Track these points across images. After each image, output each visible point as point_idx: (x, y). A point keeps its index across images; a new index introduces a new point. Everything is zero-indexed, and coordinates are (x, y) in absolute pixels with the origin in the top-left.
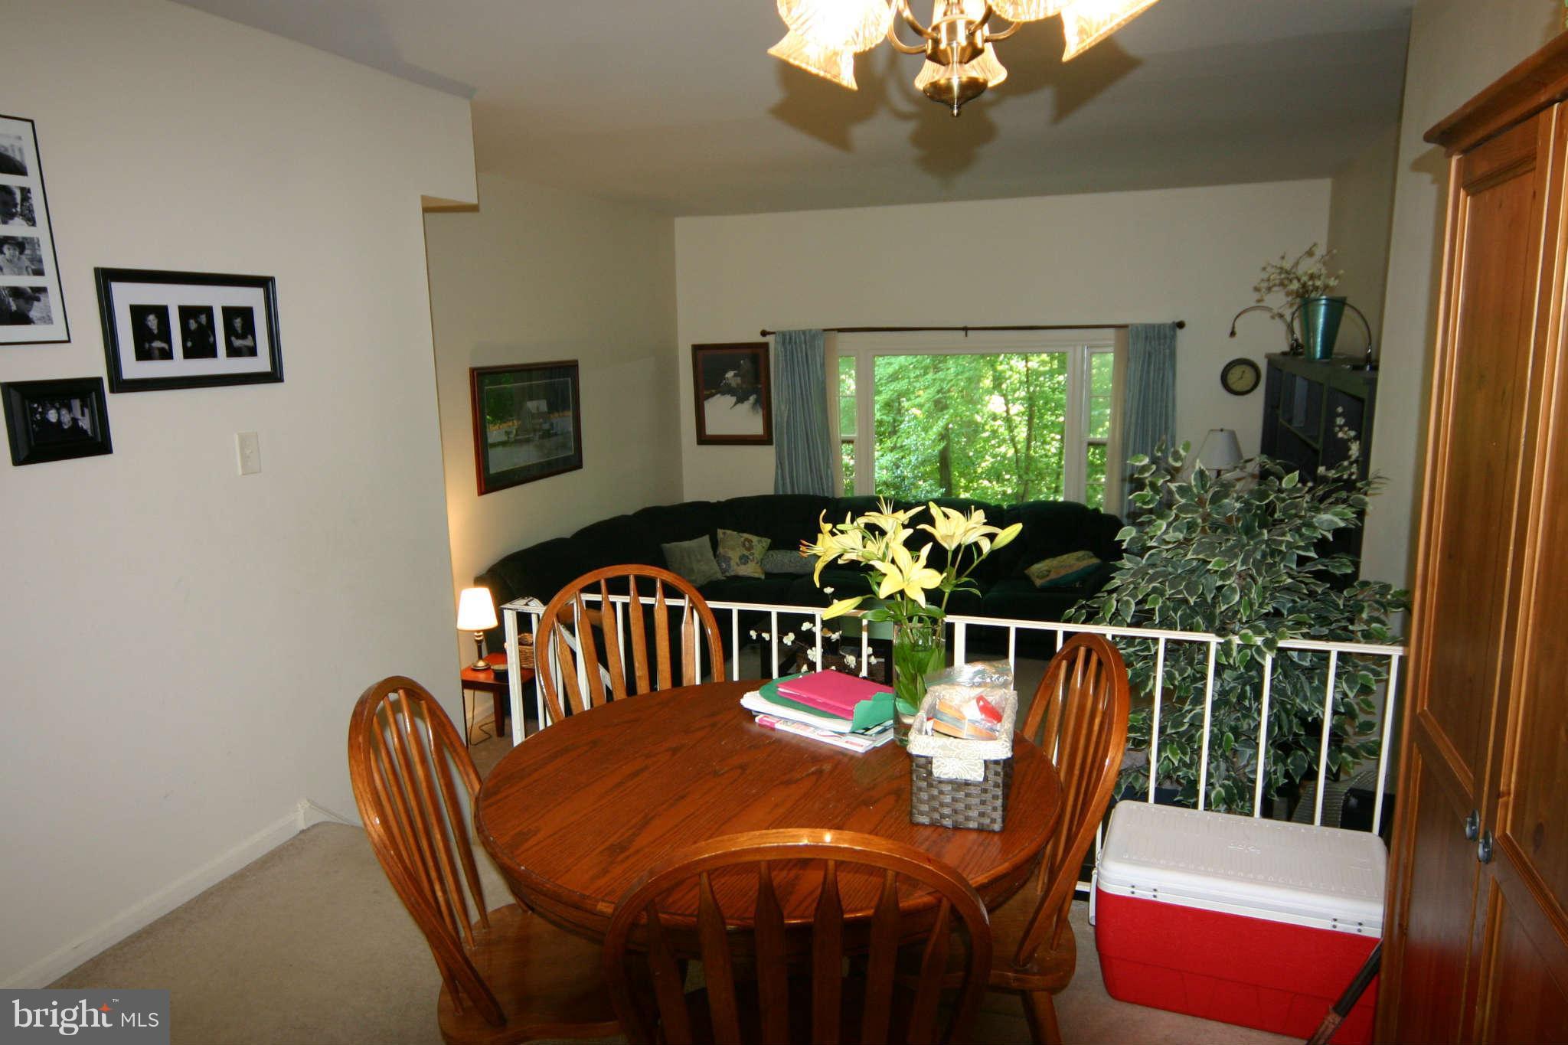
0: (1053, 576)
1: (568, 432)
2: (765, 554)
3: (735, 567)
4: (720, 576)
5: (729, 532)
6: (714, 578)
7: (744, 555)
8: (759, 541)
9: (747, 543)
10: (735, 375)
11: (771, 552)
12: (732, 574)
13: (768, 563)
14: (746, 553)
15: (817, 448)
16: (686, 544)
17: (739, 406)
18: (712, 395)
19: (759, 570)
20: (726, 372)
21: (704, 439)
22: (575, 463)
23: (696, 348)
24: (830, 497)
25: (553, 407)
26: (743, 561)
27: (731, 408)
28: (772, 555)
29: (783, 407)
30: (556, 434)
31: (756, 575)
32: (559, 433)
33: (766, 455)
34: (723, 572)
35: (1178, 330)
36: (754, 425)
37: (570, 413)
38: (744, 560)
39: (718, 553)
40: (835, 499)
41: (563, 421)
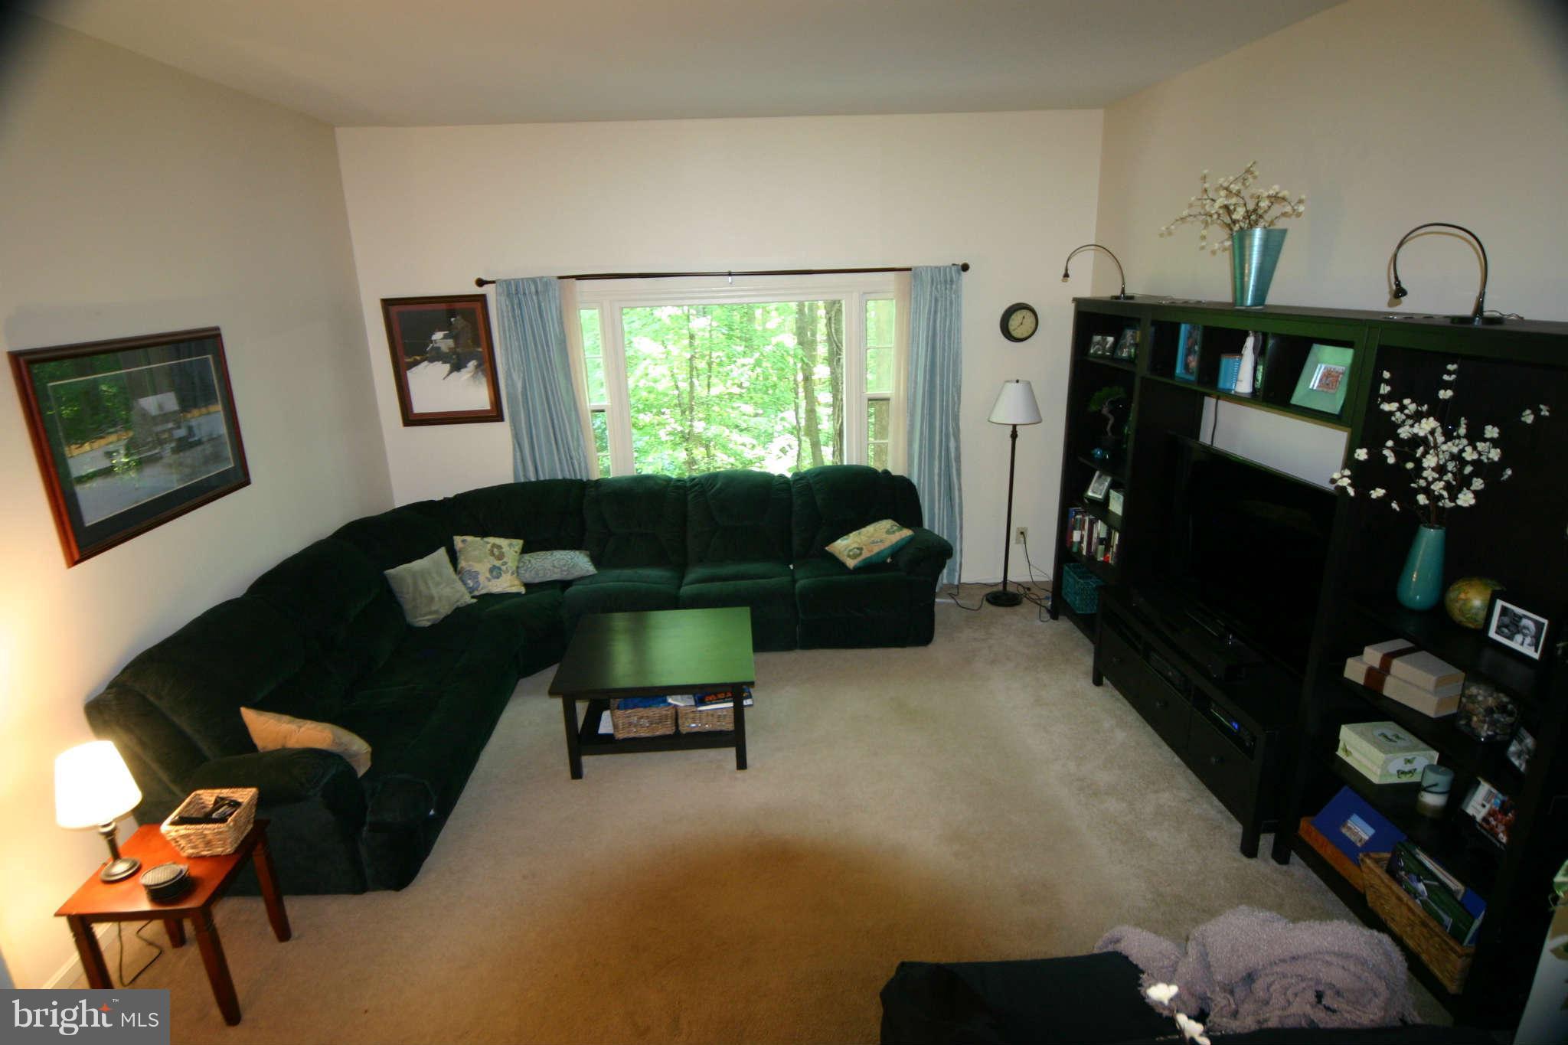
0: (866, 554)
1: (220, 436)
2: (519, 561)
3: (487, 583)
4: (468, 600)
5: (469, 538)
6: (460, 604)
7: (494, 566)
8: (510, 545)
9: (495, 550)
10: (445, 337)
11: (527, 557)
12: (484, 592)
13: (526, 570)
14: (498, 563)
15: (563, 420)
16: (417, 564)
17: (455, 374)
18: (416, 363)
19: (517, 582)
20: (433, 334)
21: (411, 419)
22: (238, 478)
23: (388, 304)
24: (585, 479)
25: (188, 402)
26: (495, 573)
27: (444, 379)
28: (530, 561)
29: (515, 376)
30: (199, 443)
31: (514, 590)
32: (205, 439)
33: (499, 433)
34: (471, 590)
35: (963, 273)
36: (478, 398)
37: (218, 408)
38: (497, 573)
39: (459, 567)
40: (592, 481)
41: (209, 421)
